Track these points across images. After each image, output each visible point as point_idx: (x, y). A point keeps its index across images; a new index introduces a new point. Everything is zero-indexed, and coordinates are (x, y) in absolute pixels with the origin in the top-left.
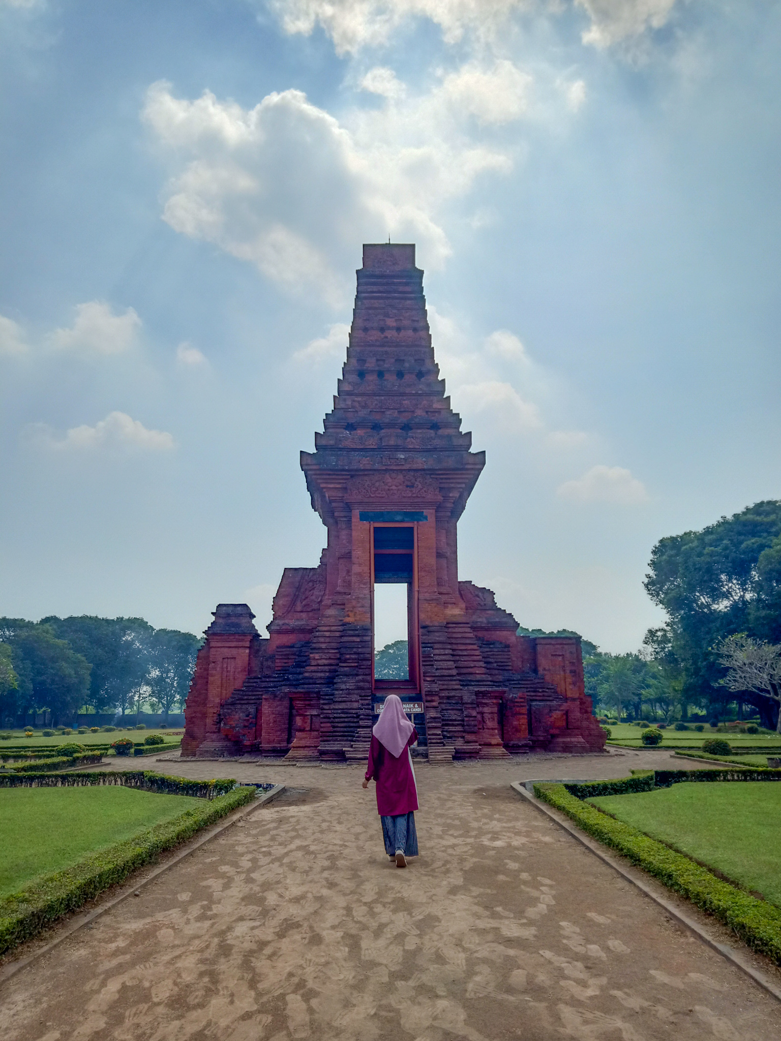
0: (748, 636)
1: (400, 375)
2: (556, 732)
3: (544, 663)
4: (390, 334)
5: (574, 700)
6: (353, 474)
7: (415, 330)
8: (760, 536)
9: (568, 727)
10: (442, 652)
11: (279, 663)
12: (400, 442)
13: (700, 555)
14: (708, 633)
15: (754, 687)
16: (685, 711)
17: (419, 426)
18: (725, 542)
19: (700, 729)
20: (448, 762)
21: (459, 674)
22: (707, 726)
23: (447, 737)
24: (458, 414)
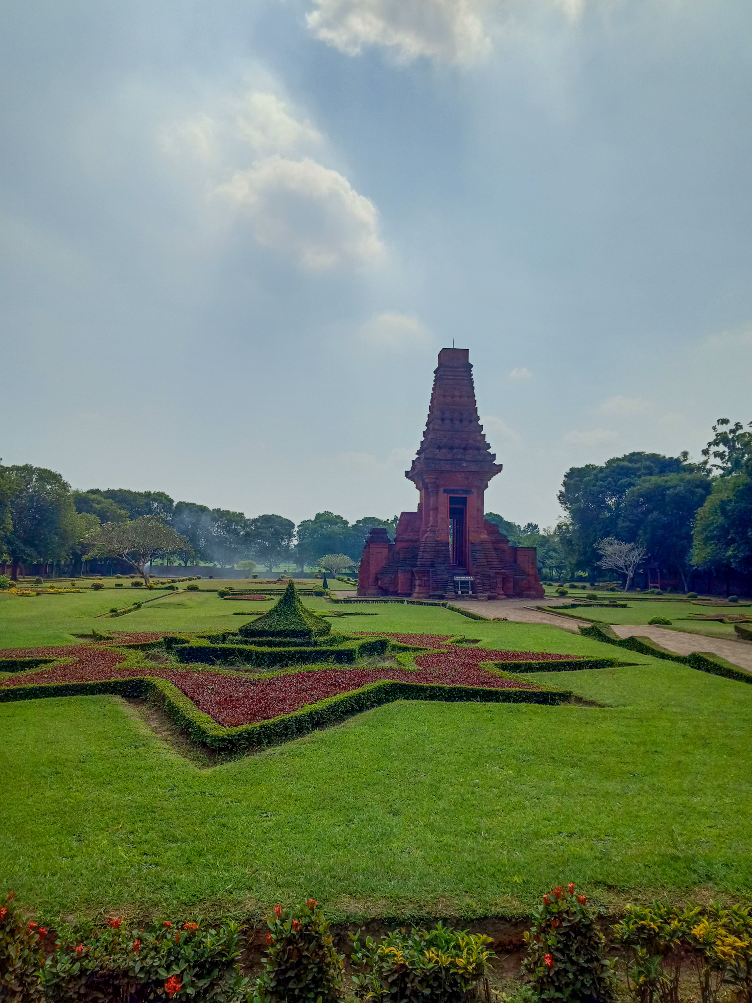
0: (615, 539)
1: (461, 421)
2: (524, 589)
3: (520, 559)
4: (456, 399)
5: (532, 575)
6: (442, 472)
7: (468, 397)
8: (630, 477)
9: (529, 588)
10: (480, 555)
11: (402, 556)
12: (463, 457)
13: (594, 486)
14: (594, 531)
15: (616, 566)
16: (573, 574)
17: (471, 448)
18: (609, 479)
19: (584, 588)
20: (486, 601)
21: (488, 564)
22: (588, 585)
23: (485, 591)
24: (489, 444)
